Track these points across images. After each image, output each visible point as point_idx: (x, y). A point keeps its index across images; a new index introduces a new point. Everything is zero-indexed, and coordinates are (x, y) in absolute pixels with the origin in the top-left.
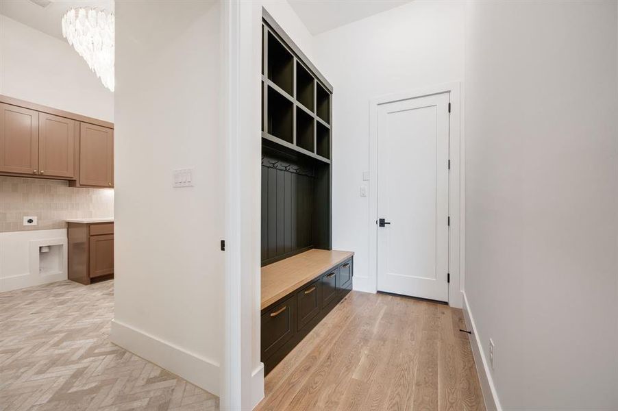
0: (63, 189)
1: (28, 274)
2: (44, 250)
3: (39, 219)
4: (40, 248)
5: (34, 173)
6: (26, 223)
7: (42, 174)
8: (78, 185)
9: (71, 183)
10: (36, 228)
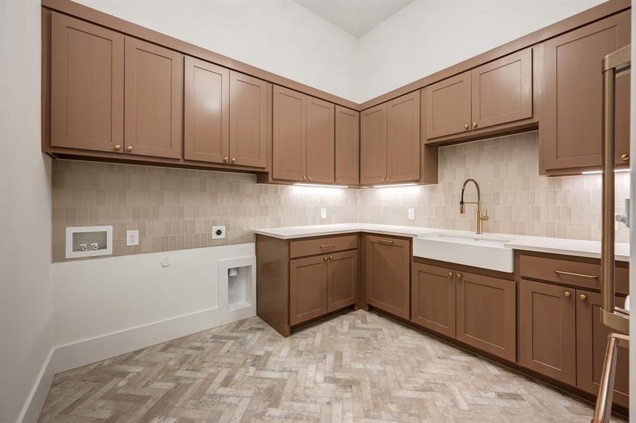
0: (251, 186)
1: (217, 307)
2: (233, 274)
3: (227, 229)
4: (229, 270)
5: (225, 161)
6: (215, 236)
7: (233, 164)
8: (270, 180)
9: (261, 176)
10: (225, 243)
